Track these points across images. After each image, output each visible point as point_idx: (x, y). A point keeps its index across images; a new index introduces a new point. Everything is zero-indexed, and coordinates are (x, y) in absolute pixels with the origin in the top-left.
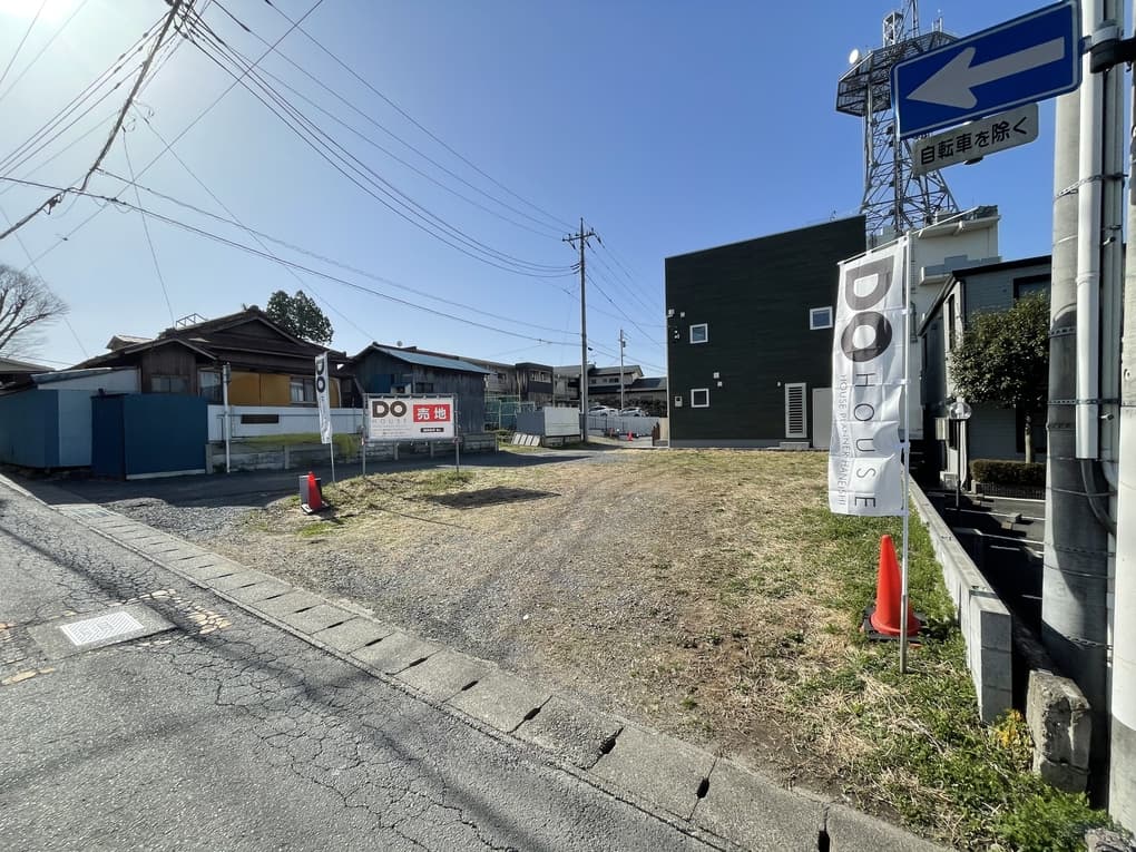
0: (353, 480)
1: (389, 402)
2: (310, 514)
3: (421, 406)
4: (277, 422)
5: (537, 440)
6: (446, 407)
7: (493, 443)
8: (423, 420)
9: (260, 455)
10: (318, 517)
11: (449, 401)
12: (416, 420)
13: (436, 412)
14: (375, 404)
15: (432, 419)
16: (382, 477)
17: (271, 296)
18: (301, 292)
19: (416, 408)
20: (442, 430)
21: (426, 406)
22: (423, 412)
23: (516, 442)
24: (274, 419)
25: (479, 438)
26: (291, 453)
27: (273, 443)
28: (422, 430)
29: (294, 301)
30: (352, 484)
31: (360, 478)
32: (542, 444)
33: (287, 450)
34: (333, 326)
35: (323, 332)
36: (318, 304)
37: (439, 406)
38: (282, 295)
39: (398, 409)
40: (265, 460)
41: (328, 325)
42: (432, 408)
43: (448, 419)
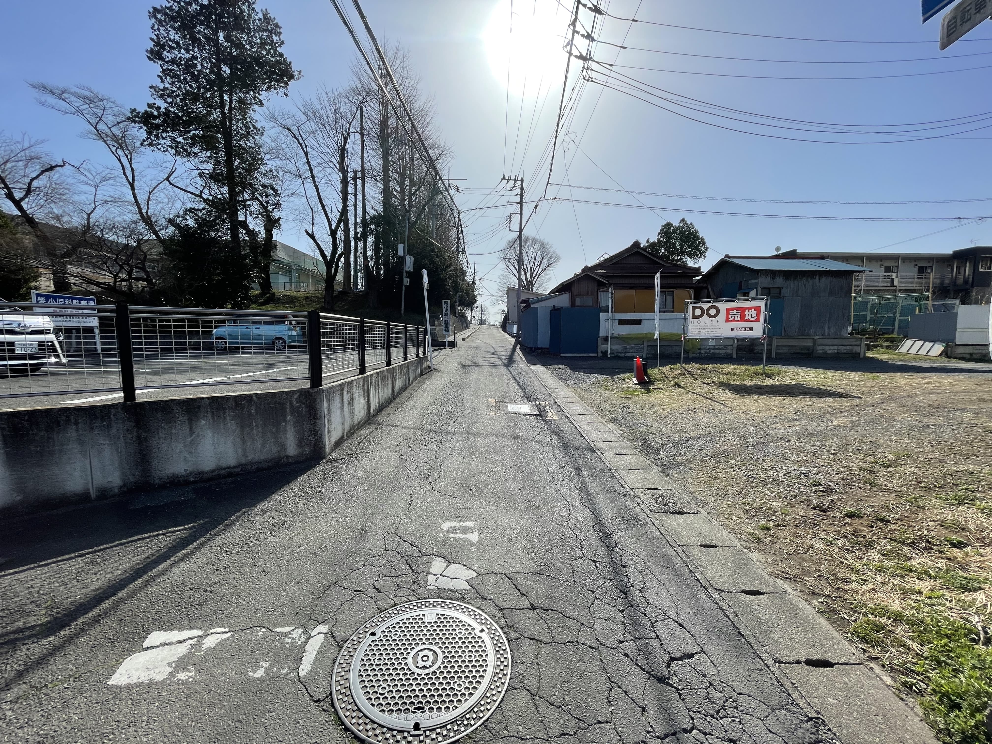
0: (672, 367)
1: (705, 306)
2: (636, 384)
3: (733, 309)
4: (640, 324)
5: (938, 348)
6: (758, 309)
7: (856, 349)
8: (734, 321)
9: (628, 347)
10: (639, 387)
11: (761, 304)
12: (727, 320)
13: (747, 313)
14: (694, 309)
15: (743, 319)
16: (697, 366)
17: (660, 228)
18: (683, 220)
19: (728, 310)
20: (751, 329)
21: (737, 309)
22: (735, 314)
23: (904, 350)
24: (638, 322)
25: (837, 342)
26: (648, 346)
27: (636, 338)
28: (732, 330)
29: (677, 228)
30: (671, 369)
31: (679, 365)
32: (945, 354)
33: (645, 344)
34: (708, 244)
35: (699, 251)
36: (696, 228)
37: (750, 308)
38: (669, 225)
39: (713, 312)
40: (631, 351)
41: (704, 243)
42: (743, 310)
43: (758, 320)
